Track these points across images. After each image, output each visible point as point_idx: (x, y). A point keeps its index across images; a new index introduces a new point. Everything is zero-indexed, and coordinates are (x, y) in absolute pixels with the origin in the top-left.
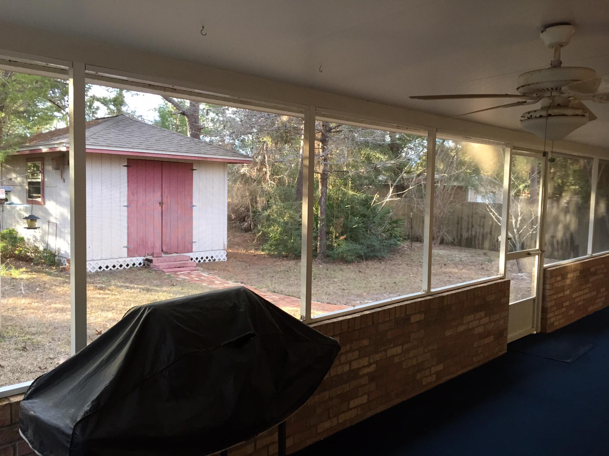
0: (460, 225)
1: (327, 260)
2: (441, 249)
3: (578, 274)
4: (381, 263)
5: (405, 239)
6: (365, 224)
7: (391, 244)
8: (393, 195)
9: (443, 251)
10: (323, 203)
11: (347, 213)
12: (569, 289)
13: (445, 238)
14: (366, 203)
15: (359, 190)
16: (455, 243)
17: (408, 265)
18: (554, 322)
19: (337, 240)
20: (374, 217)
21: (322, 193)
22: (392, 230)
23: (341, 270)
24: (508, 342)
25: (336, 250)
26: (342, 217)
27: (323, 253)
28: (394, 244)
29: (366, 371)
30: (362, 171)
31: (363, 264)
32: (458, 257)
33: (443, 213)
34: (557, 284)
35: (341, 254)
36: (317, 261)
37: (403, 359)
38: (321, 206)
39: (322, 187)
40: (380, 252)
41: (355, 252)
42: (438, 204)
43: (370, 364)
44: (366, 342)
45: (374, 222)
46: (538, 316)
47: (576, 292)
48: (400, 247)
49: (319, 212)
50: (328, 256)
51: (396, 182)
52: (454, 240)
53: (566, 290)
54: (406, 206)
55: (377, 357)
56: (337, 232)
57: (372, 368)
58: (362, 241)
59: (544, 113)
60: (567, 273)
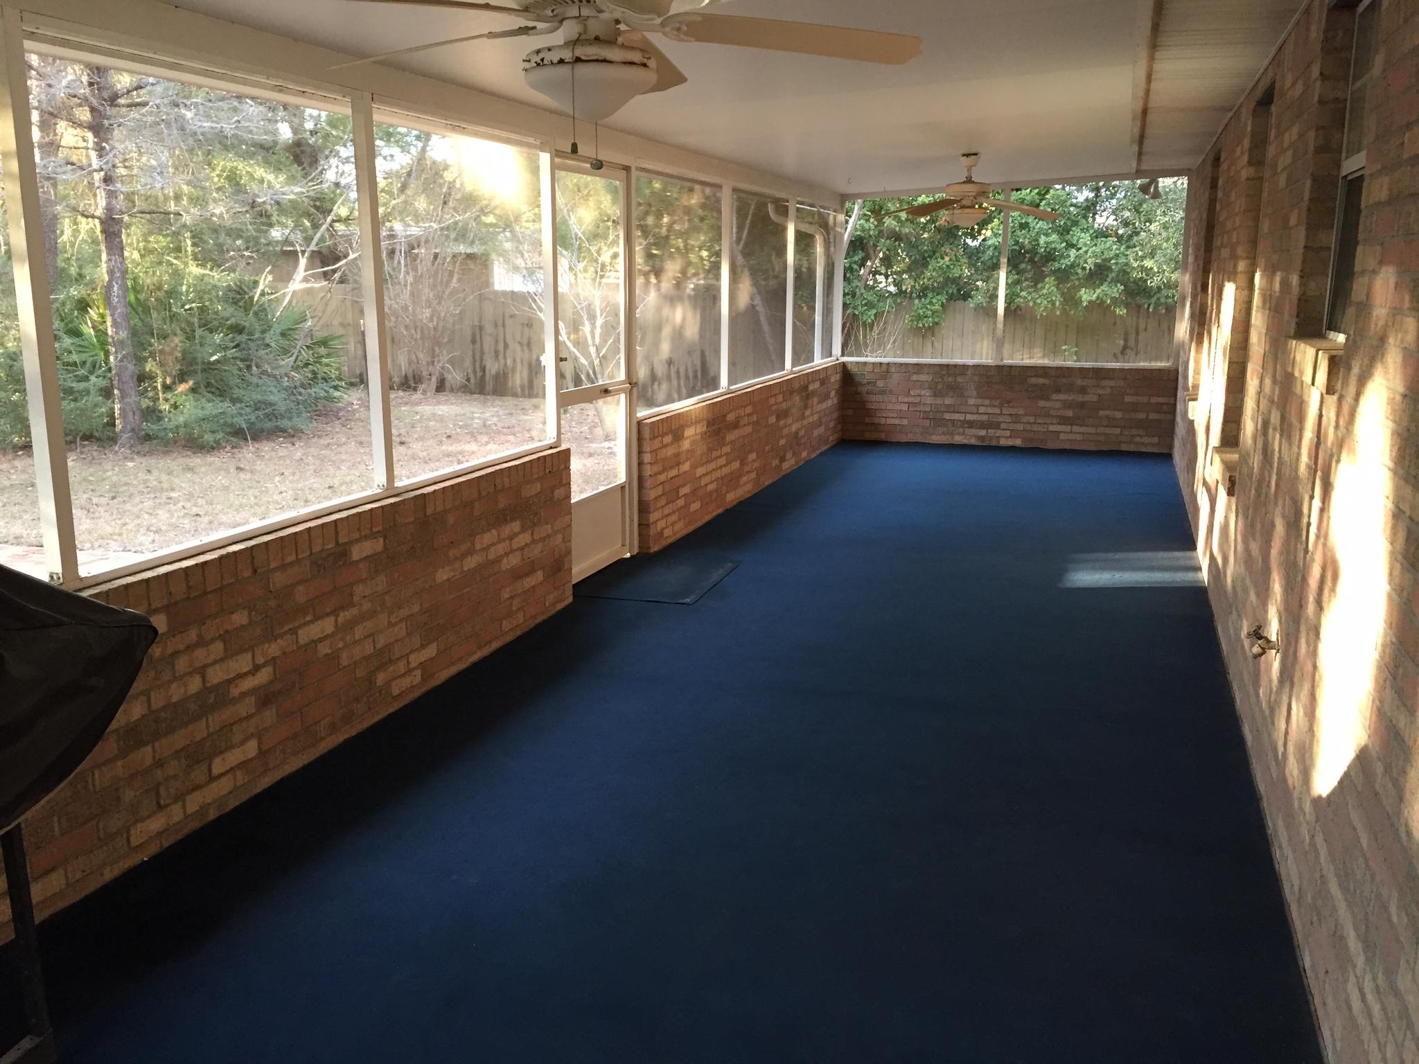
0: (478, 346)
1: (146, 447)
2: (439, 403)
3: (705, 429)
4: (293, 444)
5: (352, 384)
6: (240, 351)
7: (317, 399)
8: (308, 275)
9: (445, 408)
10: (116, 300)
11: (190, 324)
12: (688, 459)
13: (449, 377)
14: (239, 296)
15: (217, 265)
16: (472, 387)
17: (361, 443)
18: (663, 529)
19: (169, 396)
20: (263, 332)
21: (111, 272)
22: (315, 362)
23: (190, 469)
24: (574, 581)
25: (170, 420)
26: (176, 335)
27: (133, 430)
28: (325, 398)
29: (248, 684)
30: (217, 211)
31: (248, 452)
32: (479, 418)
33: (439, 318)
34: (664, 451)
35: (182, 430)
36: (116, 452)
37: (341, 645)
38: (113, 309)
39: (108, 254)
40: (290, 419)
41: (222, 421)
42: (424, 298)
43: (257, 668)
44: (240, 618)
45: (268, 345)
46: (632, 520)
47: (702, 465)
48: (340, 404)
49: (109, 324)
50: (148, 438)
51: (314, 242)
52: (468, 380)
53: (684, 463)
54: (348, 303)
55: (274, 649)
56: (165, 374)
57: (264, 676)
58: (237, 393)
59: (567, 55)
60: (682, 428)
